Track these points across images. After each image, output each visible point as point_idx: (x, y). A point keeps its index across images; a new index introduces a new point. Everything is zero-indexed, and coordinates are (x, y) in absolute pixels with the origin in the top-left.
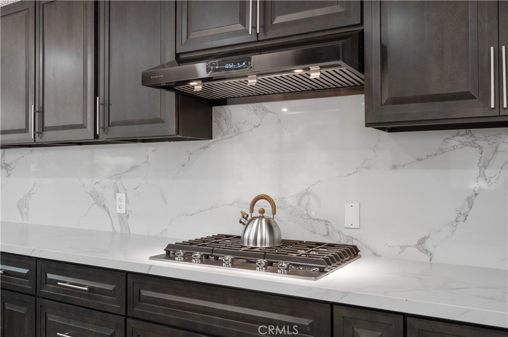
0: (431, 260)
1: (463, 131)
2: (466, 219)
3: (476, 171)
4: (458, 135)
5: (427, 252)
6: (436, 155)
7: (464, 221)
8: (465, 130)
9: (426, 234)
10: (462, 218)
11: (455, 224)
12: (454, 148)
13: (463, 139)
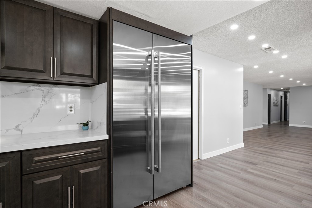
0: (21, 133)
1: (36, 84)
2: (37, 116)
3: (42, 99)
4: (34, 85)
5: (20, 130)
6: (24, 92)
7: (36, 117)
8: (37, 84)
9: (20, 124)
10: (36, 116)
11: (33, 118)
12: (32, 90)
13: (36, 87)
